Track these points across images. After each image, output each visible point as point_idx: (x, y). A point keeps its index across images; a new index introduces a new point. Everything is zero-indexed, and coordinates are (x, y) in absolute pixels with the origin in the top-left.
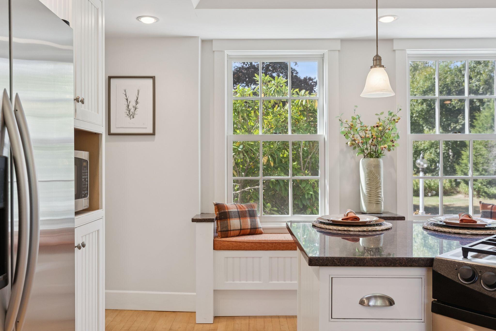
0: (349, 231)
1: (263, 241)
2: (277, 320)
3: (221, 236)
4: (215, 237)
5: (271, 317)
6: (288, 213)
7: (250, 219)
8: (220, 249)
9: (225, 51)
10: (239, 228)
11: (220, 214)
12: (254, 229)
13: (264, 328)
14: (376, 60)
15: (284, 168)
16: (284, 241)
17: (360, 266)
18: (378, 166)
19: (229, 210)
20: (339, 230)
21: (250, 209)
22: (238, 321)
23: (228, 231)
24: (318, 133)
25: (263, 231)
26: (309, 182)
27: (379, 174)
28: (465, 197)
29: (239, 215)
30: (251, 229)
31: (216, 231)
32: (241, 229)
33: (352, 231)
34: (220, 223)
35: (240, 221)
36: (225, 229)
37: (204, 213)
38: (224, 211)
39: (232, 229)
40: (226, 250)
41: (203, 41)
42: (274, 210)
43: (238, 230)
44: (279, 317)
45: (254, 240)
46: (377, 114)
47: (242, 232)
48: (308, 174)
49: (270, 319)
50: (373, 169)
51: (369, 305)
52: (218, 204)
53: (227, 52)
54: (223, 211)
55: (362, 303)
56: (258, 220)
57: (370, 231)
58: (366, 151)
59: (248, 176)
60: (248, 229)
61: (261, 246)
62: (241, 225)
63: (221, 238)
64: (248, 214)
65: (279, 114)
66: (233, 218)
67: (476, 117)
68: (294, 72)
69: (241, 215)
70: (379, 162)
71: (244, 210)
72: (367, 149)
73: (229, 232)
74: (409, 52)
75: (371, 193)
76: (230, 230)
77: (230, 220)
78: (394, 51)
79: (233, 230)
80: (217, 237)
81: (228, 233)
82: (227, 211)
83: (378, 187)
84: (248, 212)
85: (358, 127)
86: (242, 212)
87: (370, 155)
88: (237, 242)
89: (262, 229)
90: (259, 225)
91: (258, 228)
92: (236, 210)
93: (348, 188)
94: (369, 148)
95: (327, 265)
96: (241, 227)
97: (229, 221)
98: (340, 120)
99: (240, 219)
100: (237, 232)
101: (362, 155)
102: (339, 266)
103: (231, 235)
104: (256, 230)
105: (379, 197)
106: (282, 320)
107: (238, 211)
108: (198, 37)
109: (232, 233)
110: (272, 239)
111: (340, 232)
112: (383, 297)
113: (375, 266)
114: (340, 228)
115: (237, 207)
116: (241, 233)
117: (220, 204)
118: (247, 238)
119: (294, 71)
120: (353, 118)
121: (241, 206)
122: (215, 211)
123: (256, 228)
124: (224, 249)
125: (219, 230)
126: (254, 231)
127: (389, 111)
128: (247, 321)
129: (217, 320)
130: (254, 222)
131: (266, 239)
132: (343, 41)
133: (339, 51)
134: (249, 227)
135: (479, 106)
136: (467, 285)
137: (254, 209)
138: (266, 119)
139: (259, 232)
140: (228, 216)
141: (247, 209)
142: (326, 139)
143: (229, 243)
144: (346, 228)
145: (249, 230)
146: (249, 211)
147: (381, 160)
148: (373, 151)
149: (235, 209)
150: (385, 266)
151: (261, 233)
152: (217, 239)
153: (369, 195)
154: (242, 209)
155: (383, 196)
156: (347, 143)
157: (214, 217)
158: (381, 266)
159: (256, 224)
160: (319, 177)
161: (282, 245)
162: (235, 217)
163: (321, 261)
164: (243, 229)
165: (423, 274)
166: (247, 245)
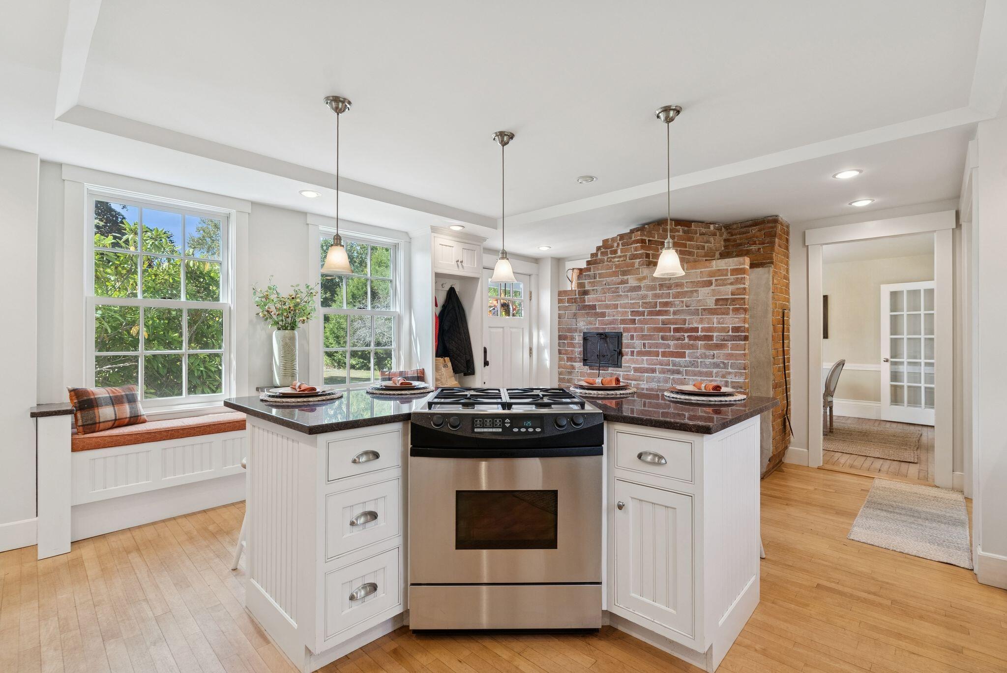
0: (309, 401)
1: (153, 430)
2: (173, 522)
3: (85, 432)
4: (73, 434)
5: (163, 521)
6: (181, 394)
7: (129, 404)
8: (83, 449)
9: (85, 184)
10: (114, 418)
11: (79, 402)
12: (135, 418)
13: (159, 535)
14: (337, 239)
15: (163, 340)
16: (184, 426)
17: (355, 428)
18: (293, 339)
19: (96, 397)
20: (298, 402)
21: (128, 393)
22: (113, 539)
23: (96, 423)
24: (221, 301)
25: (147, 419)
26: (198, 356)
27: (294, 346)
28: (327, 368)
29: (112, 401)
30: (130, 417)
31: (75, 425)
32: (116, 420)
33: (312, 401)
34: (81, 414)
35: (114, 409)
36: (90, 422)
37: (42, 404)
38: (88, 398)
39: (102, 420)
40: (94, 449)
41: (43, 162)
42: (151, 393)
43: (111, 421)
44: (174, 518)
45: (140, 431)
46: (292, 286)
47: (118, 423)
48: (195, 348)
49: (163, 524)
50: (288, 341)
51: (359, 462)
52: (77, 389)
53: (87, 185)
54: (85, 398)
55: (354, 462)
56: (140, 406)
57: (328, 400)
58: (281, 323)
59: (102, 351)
60: (126, 418)
61: (150, 436)
62: (115, 414)
63: (85, 434)
64: (125, 400)
65: (154, 274)
66: (103, 406)
67: (337, 292)
68: (119, 217)
69: (116, 401)
70: (294, 334)
71: (119, 394)
72: (282, 321)
73: (98, 425)
74: (321, 228)
75: (287, 366)
76: (100, 423)
77: (98, 409)
78: (308, 224)
79: (104, 422)
80: (77, 434)
81: (96, 427)
82: (92, 397)
83: (293, 360)
84: (125, 397)
85: (273, 297)
86: (116, 397)
87: (285, 328)
88: (111, 436)
89: (145, 417)
90: (141, 412)
91: (141, 416)
92: (108, 395)
93: (258, 361)
94: (284, 320)
95: (326, 432)
96: (116, 417)
97: (96, 411)
98: (254, 289)
99: (114, 407)
100: (110, 424)
101: (276, 327)
102: (337, 430)
103: (100, 429)
104: (137, 419)
105: (295, 369)
106: (180, 521)
107: (110, 397)
108: (38, 155)
109: (102, 426)
110: (167, 427)
111: (299, 404)
112: (366, 453)
113: (367, 426)
114: (299, 400)
115: (107, 391)
116: (115, 425)
117: (80, 389)
118: (127, 430)
119: (120, 215)
120: (270, 288)
121: (114, 390)
122: (71, 400)
123: (138, 416)
124: (89, 448)
125: (80, 423)
126: (135, 419)
127: (306, 284)
128: (129, 535)
129: (76, 546)
130: (134, 409)
131: (158, 427)
132: (254, 204)
133: (249, 214)
134: (128, 416)
135: (339, 282)
136: (439, 430)
137: (134, 393)
138: (132, 278)
139: (141, 421)
140: (95, 404)
141: (123, 393)
142: (232, 308)
143: (98, 440)
144: (305, 399)
145: (127, 420)
146: (127, 395)
147: (296, 332)
148: (288, 323)
149: (105, 394)
150: (375, 425)
151: (144, 422)
152: (77, 437)
153: (284, 368)
154: (116, 393)
155: (297, 369)
156: (258, 314)
157: (69, 407)
158: (371, 425)
159: (138, 411)
160: (222, 350)
161: (182, 432)
162: (106, 405)
163: (321, 429)
164: (119, 419)
165: (400, 428)
166: (128, 438)
